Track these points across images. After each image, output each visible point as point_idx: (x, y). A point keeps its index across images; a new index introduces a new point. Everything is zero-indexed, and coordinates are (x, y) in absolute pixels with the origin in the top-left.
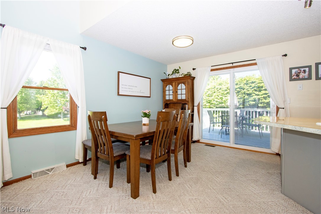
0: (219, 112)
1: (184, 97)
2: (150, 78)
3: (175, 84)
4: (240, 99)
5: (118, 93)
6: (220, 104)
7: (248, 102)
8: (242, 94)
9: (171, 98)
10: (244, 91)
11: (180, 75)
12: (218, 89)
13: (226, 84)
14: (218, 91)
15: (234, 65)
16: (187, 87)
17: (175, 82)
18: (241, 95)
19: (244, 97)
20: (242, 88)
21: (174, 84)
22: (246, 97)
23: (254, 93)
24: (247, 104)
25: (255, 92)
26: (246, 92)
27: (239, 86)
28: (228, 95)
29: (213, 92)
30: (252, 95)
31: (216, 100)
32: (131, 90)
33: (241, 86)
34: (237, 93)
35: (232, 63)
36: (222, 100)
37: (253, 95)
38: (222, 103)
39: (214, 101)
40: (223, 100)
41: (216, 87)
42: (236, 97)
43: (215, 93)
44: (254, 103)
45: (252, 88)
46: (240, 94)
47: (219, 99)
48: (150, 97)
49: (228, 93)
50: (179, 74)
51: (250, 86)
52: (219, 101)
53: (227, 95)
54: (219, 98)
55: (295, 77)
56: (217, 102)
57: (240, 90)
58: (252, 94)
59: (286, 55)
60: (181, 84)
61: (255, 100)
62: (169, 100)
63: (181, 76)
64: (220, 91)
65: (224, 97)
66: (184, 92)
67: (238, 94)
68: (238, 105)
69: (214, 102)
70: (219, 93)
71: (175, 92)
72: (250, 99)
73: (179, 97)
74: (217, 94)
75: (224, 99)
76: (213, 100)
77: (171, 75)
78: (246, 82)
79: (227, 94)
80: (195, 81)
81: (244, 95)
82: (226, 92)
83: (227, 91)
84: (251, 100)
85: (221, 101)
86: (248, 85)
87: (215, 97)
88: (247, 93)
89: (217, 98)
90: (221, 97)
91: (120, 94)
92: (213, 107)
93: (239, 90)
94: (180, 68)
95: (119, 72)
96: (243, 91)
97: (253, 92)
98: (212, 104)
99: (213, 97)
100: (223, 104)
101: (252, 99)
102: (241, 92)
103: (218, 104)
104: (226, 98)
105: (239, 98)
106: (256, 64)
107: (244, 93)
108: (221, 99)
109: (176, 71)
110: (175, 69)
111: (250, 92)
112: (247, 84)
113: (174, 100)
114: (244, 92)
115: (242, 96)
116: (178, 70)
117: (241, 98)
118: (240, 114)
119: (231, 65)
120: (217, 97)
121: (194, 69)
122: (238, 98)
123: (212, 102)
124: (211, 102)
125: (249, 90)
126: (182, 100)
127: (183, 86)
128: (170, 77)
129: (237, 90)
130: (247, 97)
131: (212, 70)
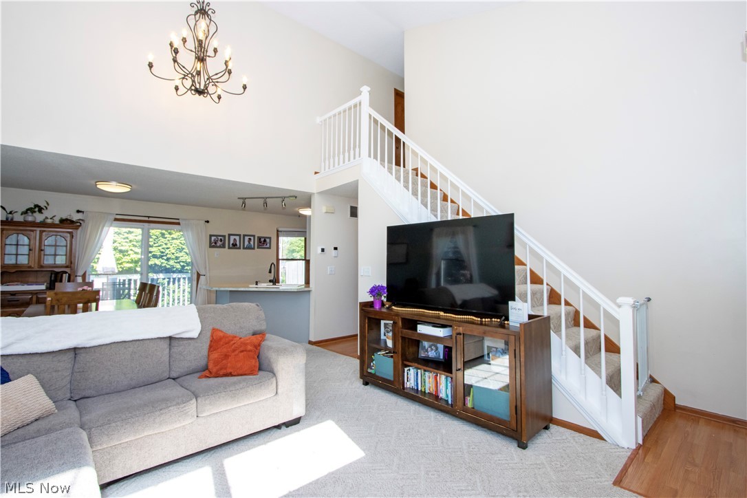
1: (61, 260)
9: (23, 260)
11: (46, 218)
15: (151, 219)
23: (131, 250)
25: (133, 248)
35: (149, 217)
50: (44, 215)
55: (213, 244)
59: (208, 222)
60: (53, 237)
62: (17, 265)
63: (48, 221)
66: (62, 251)
71: (37, 250)
72: (123, 260)
73: (49, 261)
77: (22, 213)
94: (48, 204)
97: (131, 248)
101: (127, 259)
106: (179, 224)
113: (32, 266)
119: (147, 219)
121: (78, 211)
126: (56, 265)
127: (61, 241)
128: (20, 218)
131: (116, 220)
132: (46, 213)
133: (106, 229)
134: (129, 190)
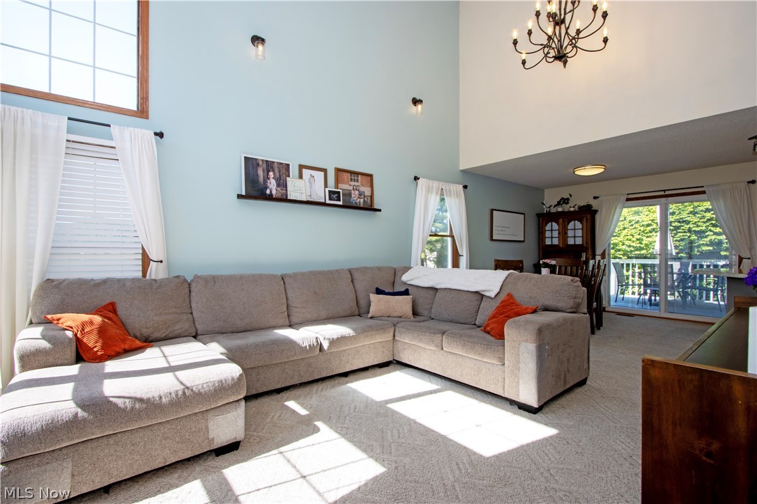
0: (634, 266)
1: (579, 241)
2: (524, 214)
3: (563, 221)
4: (679, 241)
5: (492, 236)
6: (637, 250)
7: (699, 246)
8: (685, 232)
9: (556, 242)
10: (688, 226)
11: (570, 207)
12: (633, 222)
13: (649, 213)
14: (632, 225)
15: (667, 193)
16: (585, 227)
17: (563, 218)
18: (681, 234)
19: (690, 237)
20: (684, 222)
21: (561, 221)
22: (694, 237)
24: (696, 252)
25: (713, 229)
26: (693, 229)
27: (678, 217)
28: (653, 233)
29: (621, 228)
30: (707, 234)
31: (627, 243)
32: (503, 232)
33: (681, 217)
34: (673, 230)
35: (664, 191)
36: (641, 243)
37: (709, 235)
38: (641, 249)
39: (623, 244)
40: (644, 242)
41: (628, 220)
42: (671, 238)
43: (626, 230)
44: (711, 248)
45: (707, 221)
46: (679, 232)
47: (633, 242)
48: (524, 241)
49: (654, 229)
50: (568, 206)
51: (704, 217)
52: (635, 245)
53: (651, 234)
54: (634, 239)
56: (630, 246)
57: (679, 224)
58: (707, 232)
59: (753, 182)
60: (573, 222)
61: (711, 243)
62: (552, 246)
63: (572, 209)
64: (637, 225)
65: (644, 238)
66: (579, 233)
67: (675, 232)
68: (674, 254)
69: (624, 247)
70: (634, 231)
71: (563, 234)
72: (701, 242)
73: (571, 241)
74: (629, 232)
75: (646, 241)
76: (621, 243)
77: (555, 206)
78: (692, 210)
79: (651, 232)
80: (598, 217)
81: (688, 234)
82: (649, 229)
83: (651, 227)
84: (703, 244)
85: (638, 245)
86: (698, 215)
87: (626, 237)
88: (695, 231)
89: (630, 240)
90: (638, 237)
91: (494, 238)
92: (621, 256)
93: (677, 224)
94: (571, 196)
95: (492, 211)
96: (686, 226)
98: (619, 250)
99: (622, 237)
100: (643, 252)
101: (706, 240)
102: (682, 228)
103: (631, 251)
104: (649, 239)
105: (678, 239)
106: (704, 192)
107: (690, 230)
108: (638, 242)
109: (565, 201)
110: (563, 198)
111: (701, 228)
112: (696, 213)
113: (561, 246)
114: (690, 228)
115: (683, 236)
116: (568, 199)
117: (682, 240)
118: (680, 270)
119: (662, 193)
120: (630, 237)
121: (595, 198)
122: (675, 239)
123: (620, 247)
124: (617, 248)
125: (699, 224)
126: (575, 245)
127: (579, 225)
128: (553, 210)
129: (673, 224)
130: (696, 238)
131: (628, 200)
132: (572, 203)
133: (618, 210)
134: (603, 170)
